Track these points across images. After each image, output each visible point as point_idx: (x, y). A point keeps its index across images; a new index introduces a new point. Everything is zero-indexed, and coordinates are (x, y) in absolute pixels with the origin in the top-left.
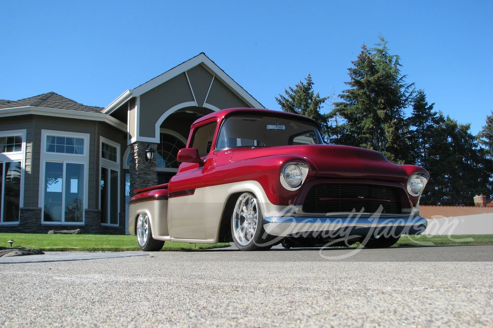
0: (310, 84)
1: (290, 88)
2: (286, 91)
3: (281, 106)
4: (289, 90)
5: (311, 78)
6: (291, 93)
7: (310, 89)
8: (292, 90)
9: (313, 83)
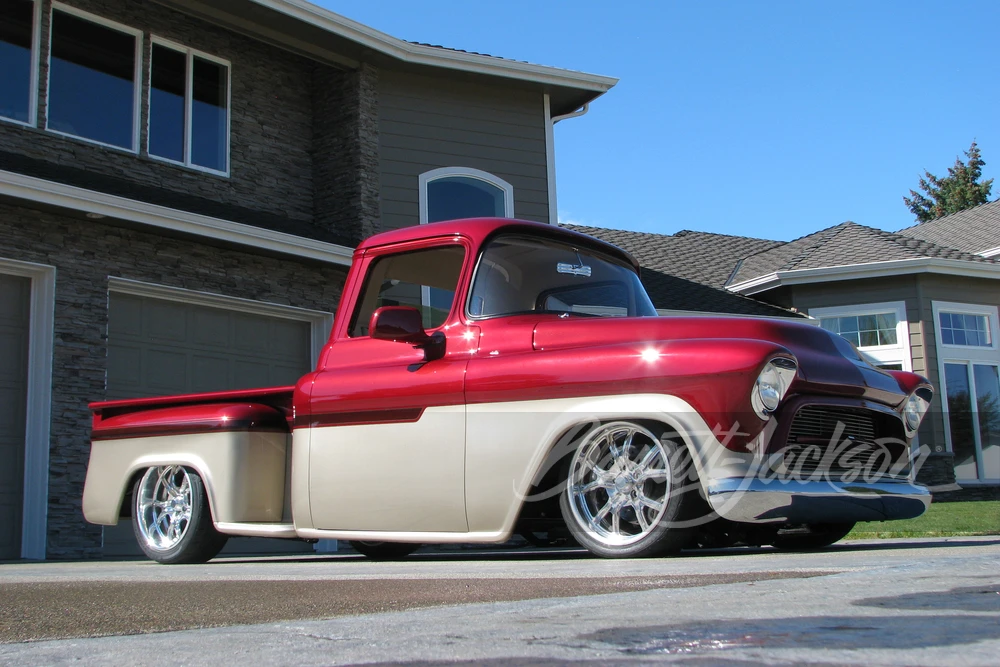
0: (977, 164)
1: (929, 175)
2: (923, 183)
3: (915, 216)
4: (928, 180)
5: (977, 151)
6: (933, 186)
7: (977, 176)
8: (934, 179)
9: (982, 163)
